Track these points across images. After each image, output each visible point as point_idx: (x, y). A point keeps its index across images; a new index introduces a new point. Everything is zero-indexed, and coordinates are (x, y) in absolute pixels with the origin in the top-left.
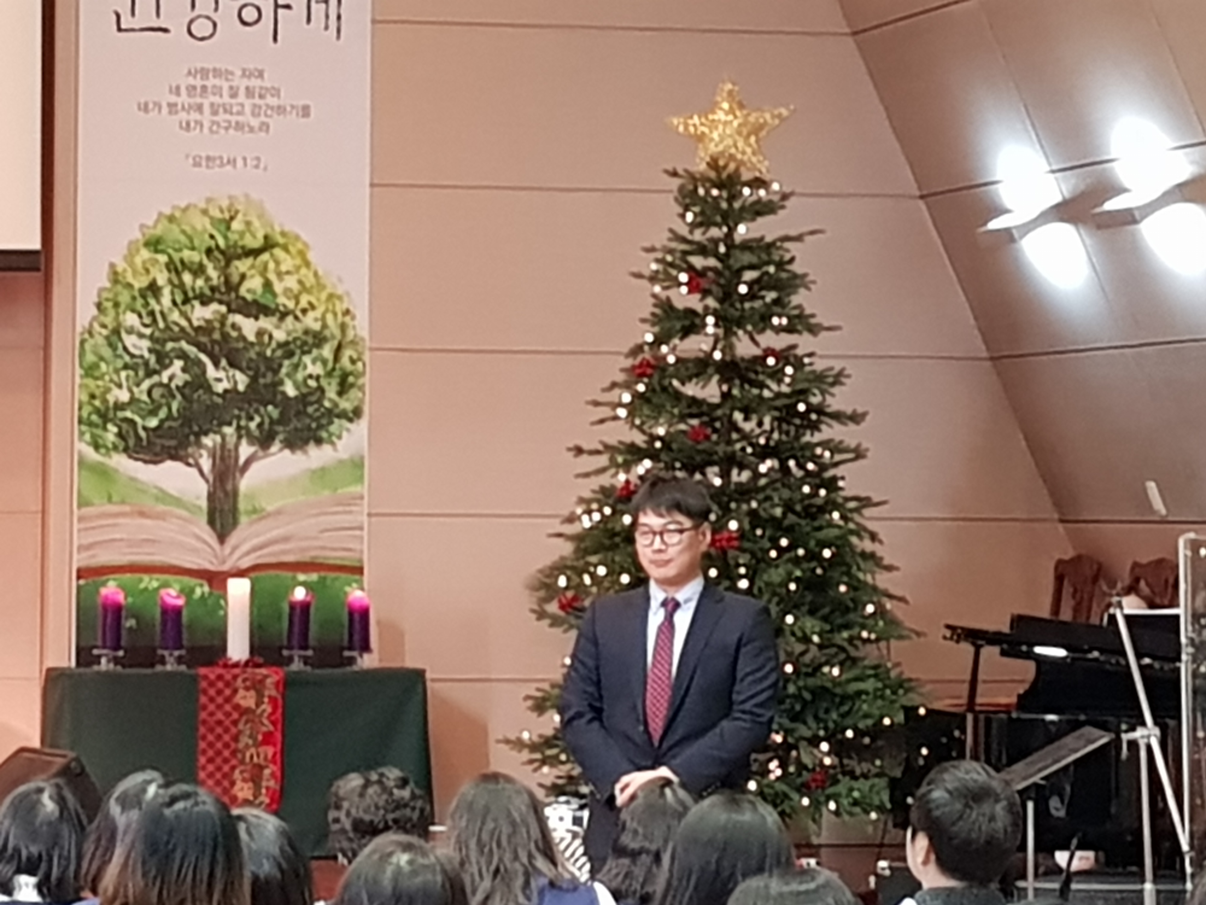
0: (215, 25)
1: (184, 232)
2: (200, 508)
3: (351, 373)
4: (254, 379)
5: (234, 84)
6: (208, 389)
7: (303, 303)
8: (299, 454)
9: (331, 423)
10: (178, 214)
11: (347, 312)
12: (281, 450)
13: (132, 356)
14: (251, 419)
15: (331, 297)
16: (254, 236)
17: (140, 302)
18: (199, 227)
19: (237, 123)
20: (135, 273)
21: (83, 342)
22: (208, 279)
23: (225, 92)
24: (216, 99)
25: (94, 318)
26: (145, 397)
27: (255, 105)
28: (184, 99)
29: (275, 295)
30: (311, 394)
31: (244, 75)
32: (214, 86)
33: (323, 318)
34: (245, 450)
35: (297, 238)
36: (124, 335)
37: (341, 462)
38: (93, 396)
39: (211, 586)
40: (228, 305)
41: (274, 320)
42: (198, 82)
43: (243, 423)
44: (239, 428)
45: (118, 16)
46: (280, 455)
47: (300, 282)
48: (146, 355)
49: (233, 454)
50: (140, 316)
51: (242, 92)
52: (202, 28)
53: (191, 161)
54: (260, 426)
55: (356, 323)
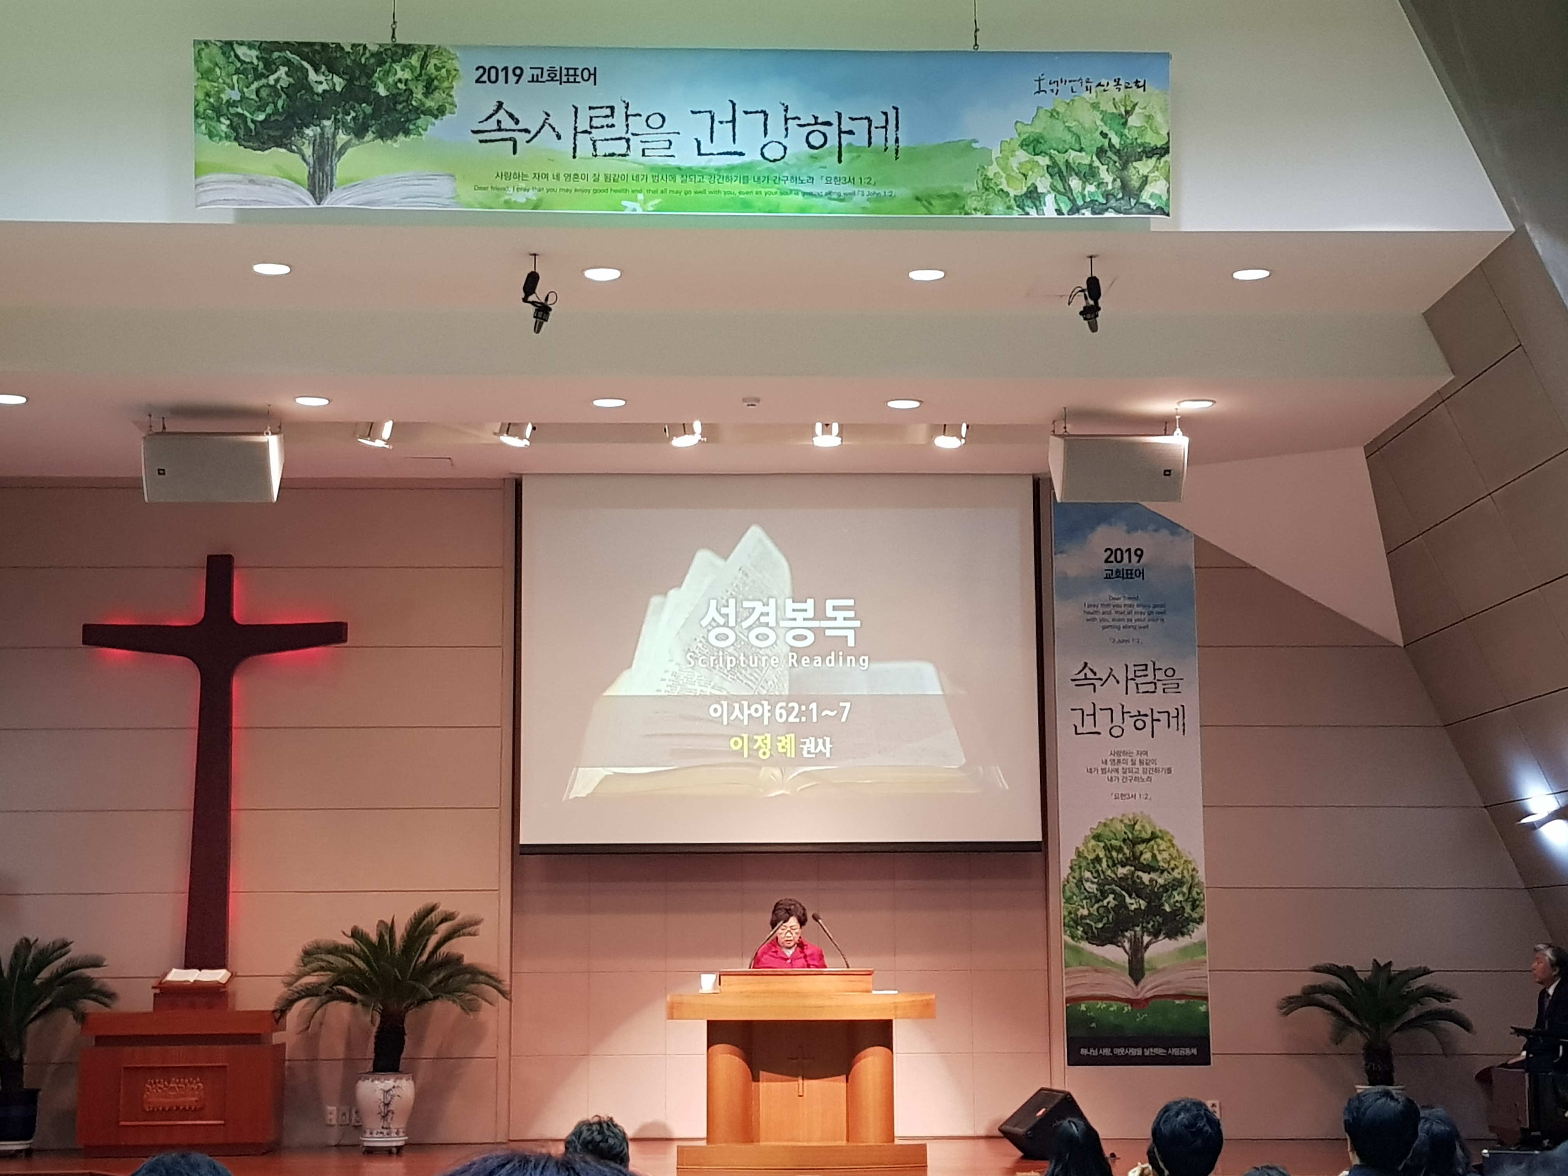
0: (1123, 730)
1: (1112, 831)
2: (1123, 967)
3: (1197, 899)
4: (1149, 903)
5: (1134, 758)
6: (1127, 908)
7: (1172, 865)
8: (1173, 940)
9: (1189, 924)
10: (1108, 822)
11: (1194, 869)
12: (1164, 938)
13: (1089, 892)
14: (1149, 923)
15: (1186, 861)
16: (1146, 832)
17: (1091, 865)
18: (1119, 828)
19: (1136, 777)
20: (1088, 851)
21: (1064, 886)
22: (1124, 854)
23: (1130, 763)
24: (1125, 766)
25: (1069, 874)
26: (1096, 913)
27: (1144, 768)
28: (1109, 766)
29: (1157, 861)
30: (1178, 910)
31: (1138, 754)
32: (1124, 760)
33: (1182, 872)
34: (1146, 939)
35: (1168, 833)
36: (1084, 882)
37: (1195, 944)
38: (1070, 913)
39: (1132, 1005)
40: (1135, 867)
41: (1158, 873)
42: (1116, 758)
43: (1144, 925)
44: (1143, 927)
45: (1076, 727)
46: (1164, 941)
47: (1170, 854)
48: (1095, 891)
49: (1140, 940)
50: (1092, 873)
51: (1137, 762)
52: (1117, 732)
53: (1113, 797)
54: (1153, 926)
55: (1198, 874)
